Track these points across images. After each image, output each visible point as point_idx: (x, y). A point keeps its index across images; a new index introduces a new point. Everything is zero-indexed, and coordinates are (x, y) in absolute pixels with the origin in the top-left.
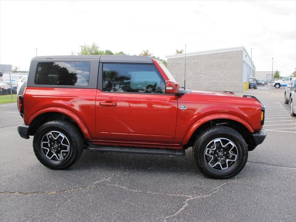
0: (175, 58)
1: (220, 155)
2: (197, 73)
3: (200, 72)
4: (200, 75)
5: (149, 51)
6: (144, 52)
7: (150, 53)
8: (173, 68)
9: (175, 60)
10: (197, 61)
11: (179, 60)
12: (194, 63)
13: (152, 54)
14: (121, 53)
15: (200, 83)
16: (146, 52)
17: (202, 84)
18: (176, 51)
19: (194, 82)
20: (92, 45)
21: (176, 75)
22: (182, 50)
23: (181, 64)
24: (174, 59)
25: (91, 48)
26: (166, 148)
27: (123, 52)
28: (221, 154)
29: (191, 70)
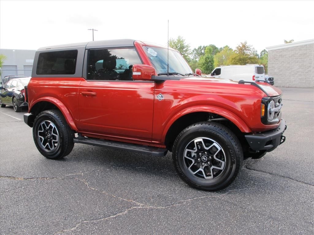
0: (278, 50)
1: (203, 160)
2: (305, 66)
3: (309, 65)
4: (308, 68)
5: (247, 43)
6: (242, 43)
7: (249, 45)
8: (274, 61)
9: (277, 52)
10: (305, 51)
11: (282, 51)
12: (301, 54)
13: (251, 46)
14: (227, 46)
15: (308, 78)
16: (244, 44)
17: (310, 80)
18: (284, 41)
19: (300, 78)
20: (177, 38)
21: (279, 69)
22: (292, 40)
23: (285, 56)
24: (276, 50)
25: (177, 42)
26: (149, 146)
27: (228, 46)
28: (205, 159)
29: (297, 62)
